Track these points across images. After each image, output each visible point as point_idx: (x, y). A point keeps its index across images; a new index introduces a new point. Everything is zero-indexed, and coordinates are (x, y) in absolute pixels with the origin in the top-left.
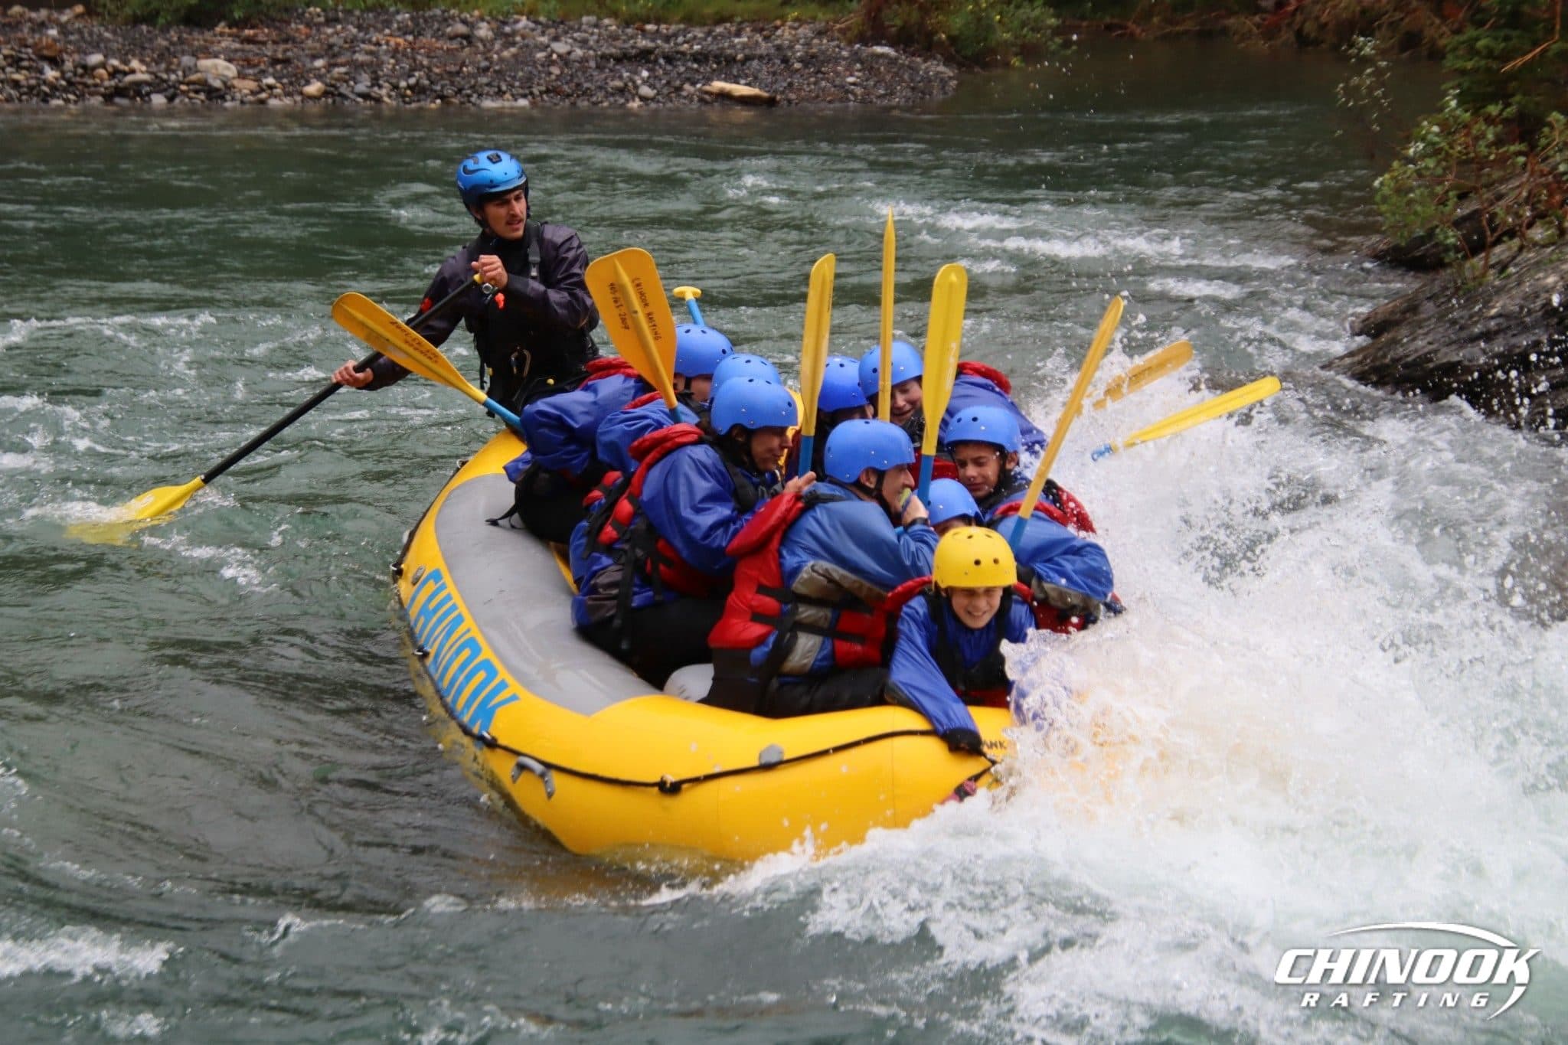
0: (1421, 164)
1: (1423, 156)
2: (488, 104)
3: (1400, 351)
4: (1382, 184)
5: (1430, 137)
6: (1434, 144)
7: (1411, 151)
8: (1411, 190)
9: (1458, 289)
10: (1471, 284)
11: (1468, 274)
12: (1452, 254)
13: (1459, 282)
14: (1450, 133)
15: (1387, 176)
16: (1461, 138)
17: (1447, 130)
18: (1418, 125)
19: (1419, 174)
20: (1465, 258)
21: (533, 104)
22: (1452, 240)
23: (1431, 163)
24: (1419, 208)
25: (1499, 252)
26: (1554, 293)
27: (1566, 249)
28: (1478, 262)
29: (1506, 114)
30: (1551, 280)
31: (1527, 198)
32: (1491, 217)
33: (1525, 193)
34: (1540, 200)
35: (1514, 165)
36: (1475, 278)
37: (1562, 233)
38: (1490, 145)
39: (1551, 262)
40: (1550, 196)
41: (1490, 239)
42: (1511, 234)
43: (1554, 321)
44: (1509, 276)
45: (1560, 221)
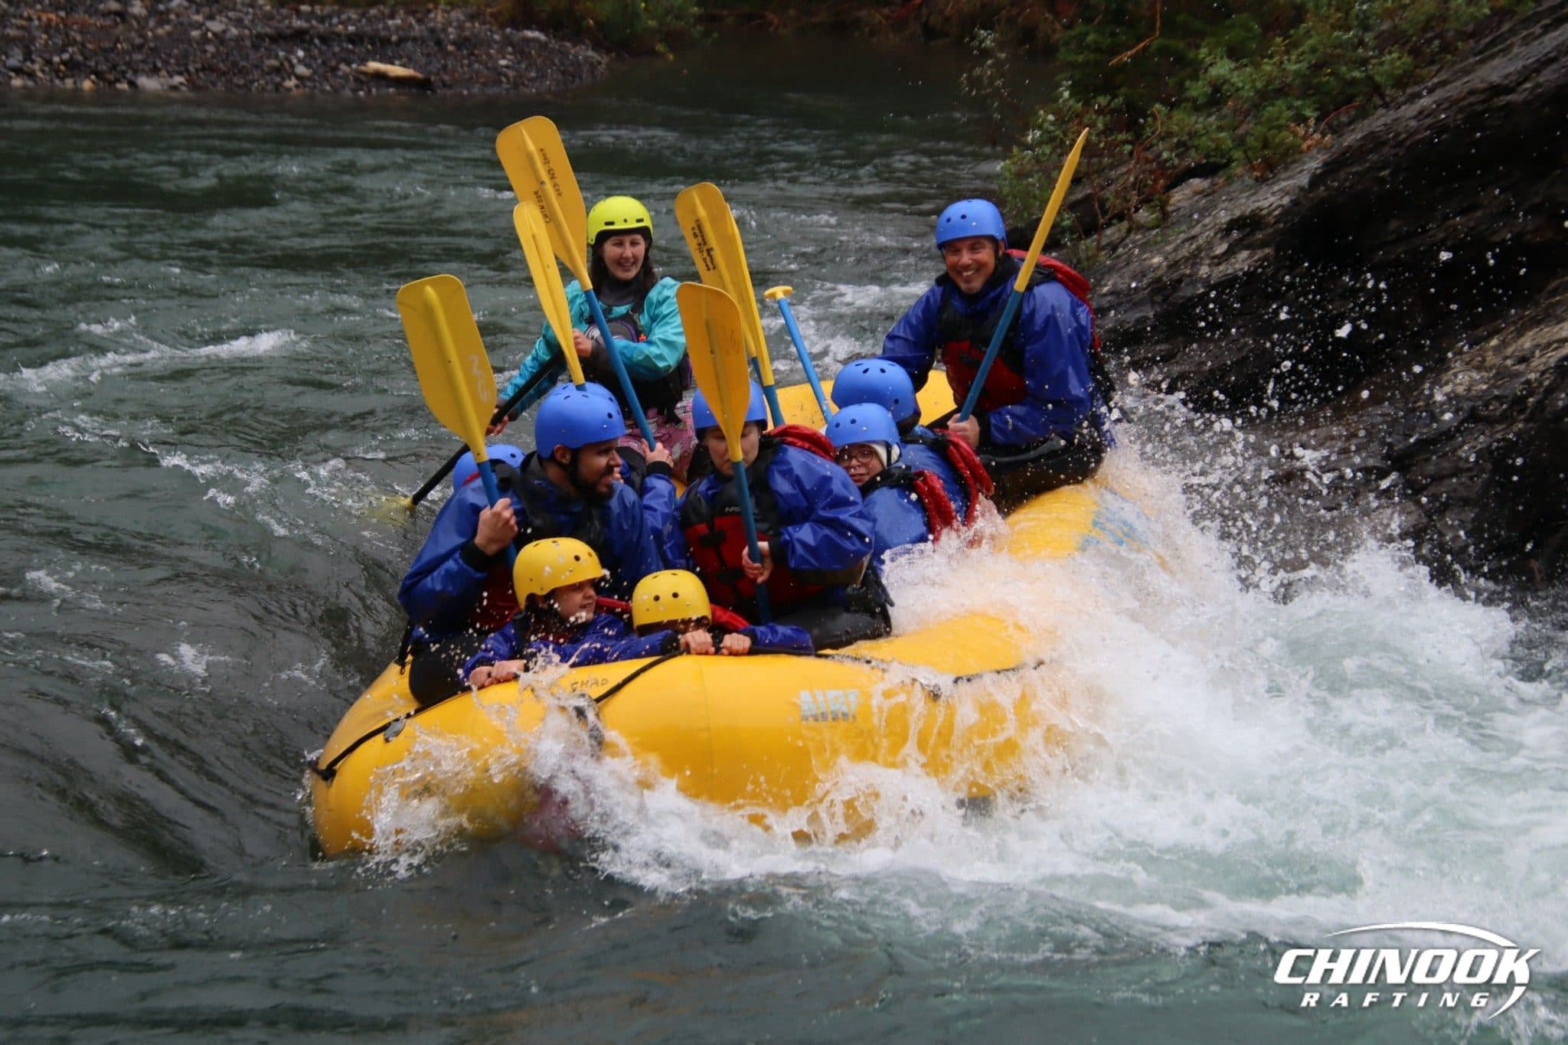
0: (1039, 151)
1: (1040, 143)
2: (144, 81)
4: (1003, 168)
5: (1046, 125)
6: (1050, 132)
7: (1030, 138)
8: (1029, 175)
10: (1085, 263)
11: (1082, 255)
12: (1067, 236)
14: (1064, 122)
15: (1008, 162)
16: (1073, 127)
17: (1061, 121)
18: (1036, 113)
19: (1037, 160)
20: (1080, 238)
21: (189, 81)
22: (1067, 223)
23: (1047, 150)
24: (1037, 192)
25: (1111, 233)
26: (1159, 273)
27: (1170, 232)
28: (1089, 244)
29: (1112, 105)
30: (1156, 260)
31: (1134, 183)
32: (1102, 202)
33: (1132, 179)
34: (1146, 186)
35: (1121, 153)
36: (1088, 259)
37: (1165, 215)
38: (1098, 135)
39: (1156, 243)
40: (1155, 181)
41: (1102, 221)
42: (1121, 217)
43: (1159, 299)
44: (1118, 257)
45: (1163, 205)
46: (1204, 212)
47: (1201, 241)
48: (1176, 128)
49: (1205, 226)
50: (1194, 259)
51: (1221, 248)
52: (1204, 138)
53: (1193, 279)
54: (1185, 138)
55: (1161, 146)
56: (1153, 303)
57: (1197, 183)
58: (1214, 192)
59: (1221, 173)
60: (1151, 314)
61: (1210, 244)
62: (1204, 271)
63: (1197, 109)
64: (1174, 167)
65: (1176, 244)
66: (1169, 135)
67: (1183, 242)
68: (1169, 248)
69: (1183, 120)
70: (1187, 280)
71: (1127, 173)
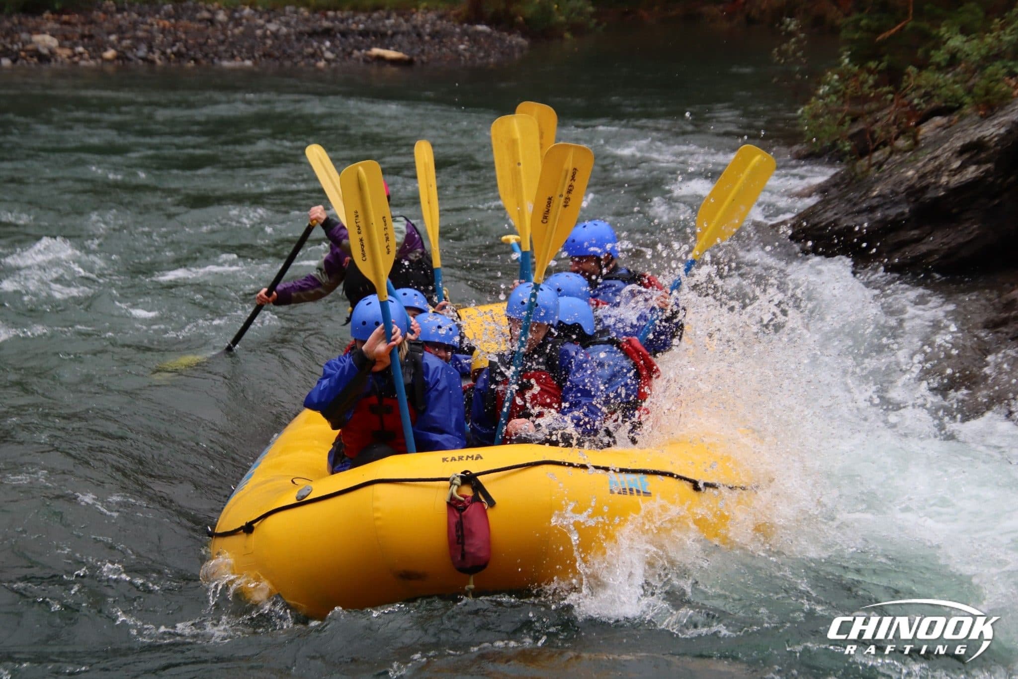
0: (828, 100)
1: (827, 95)
2: (226, 64)
3: (817, 220)
4: (803, 112)
5: (832, 82)
6: (835, 87)
7: (821, 91)
8: (821, 116)
9: (852, 179)
10: (860, 176)
11: (858, 170)
12: (848, 157)
13: (853, 174)
14: (845, 80)
15: (807, 107)
16: (852, 83)
17: (843, 78)
18: (824, 74)
19: (826, 105)
20: (857, 159)
21: (255, 63)
22: (847, 148)
23: (834, 98)
24: (827, 128)
25: (878, 156)
26: (913, 182)
27: (919, 153)
28: (864, 162)
29: (880, 67)
30: (910, 173)
31: (894, 123)
32: (872, 133)
33: (893, 118)
34: (901, 123)
35: (886, 100)
36: (863, 173)
37: (917, 143)
38: (870, 87)
39: (910, 161)
40: (909, 120)
41: (871, 148)
42: (885, 144)
43: (912, 199)
44: (884, 171)
45: (915, 137)
46: (945, 139)
47: (942, 159)
48: (923, 82)
49: (945, 149)
50: (937, 171)
51: (956, 164)
52: (944, 89)
53: (938, 187)
54: (929, 89)
55: (913, 94)
56: (908, 203)
57: (939, 120)
58: (950, 126)
59: (956, 113)
60: (907, 210)
61: (948, 162)
62: (944, 180)
63: (939, 68)
64: (920, 109)
65: (924, 161)
66: (919, 87)
67: (930, 160)
68: (920, 164)
69: (930, 77)
70: (932, 186)
71: (887, 115)
